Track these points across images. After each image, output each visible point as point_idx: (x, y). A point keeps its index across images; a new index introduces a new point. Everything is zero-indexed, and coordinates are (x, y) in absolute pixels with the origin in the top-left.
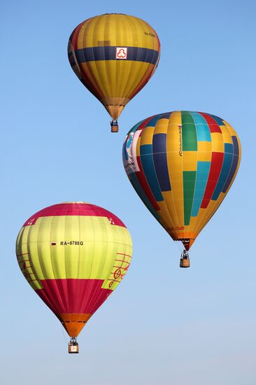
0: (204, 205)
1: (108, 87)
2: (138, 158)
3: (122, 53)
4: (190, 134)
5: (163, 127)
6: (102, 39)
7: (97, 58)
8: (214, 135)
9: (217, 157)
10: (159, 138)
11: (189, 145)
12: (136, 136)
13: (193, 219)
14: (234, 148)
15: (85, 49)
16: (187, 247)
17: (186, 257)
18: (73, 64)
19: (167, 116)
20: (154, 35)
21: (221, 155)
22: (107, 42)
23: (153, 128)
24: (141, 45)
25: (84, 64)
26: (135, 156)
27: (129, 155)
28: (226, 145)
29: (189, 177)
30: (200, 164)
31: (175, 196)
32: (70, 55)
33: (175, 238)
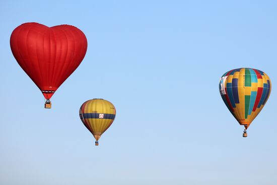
0: (254, 110)
1: (95, 128)
2: (225, 88)
3: (101, 116)
4: (248, 79)
5: (237, 75)
6: (94, 110)
7: (92, 118)
8: (259, 80)
9: (260, 90)
10: (235, 80)
11: (248, 84)
12: (225, 78)
13: (249, 116)
14: (268, 86)
15: (87, 114)
16: (246, 128)
17: (245, 132)
18: (81, 118)
19: (238, 70)
20: (114, 108)
21: (262, 88)
22: (96, 112)
23: (232, 76)
24: (109, 113)
25: (86, 119)
26: (224, 87)
27: (222, 87)
28: (264, 84)
29: (247, 98)
30: (253, 93)
31: (241, 106)
32: (80, 115)
33: (241, 124)
